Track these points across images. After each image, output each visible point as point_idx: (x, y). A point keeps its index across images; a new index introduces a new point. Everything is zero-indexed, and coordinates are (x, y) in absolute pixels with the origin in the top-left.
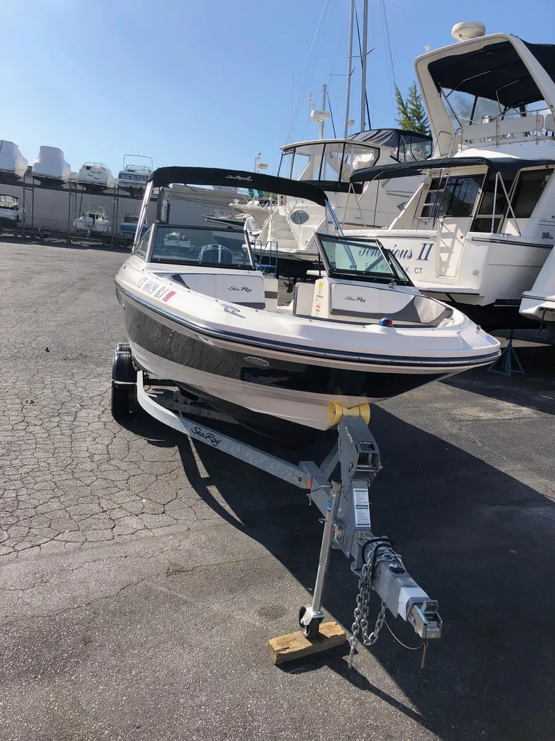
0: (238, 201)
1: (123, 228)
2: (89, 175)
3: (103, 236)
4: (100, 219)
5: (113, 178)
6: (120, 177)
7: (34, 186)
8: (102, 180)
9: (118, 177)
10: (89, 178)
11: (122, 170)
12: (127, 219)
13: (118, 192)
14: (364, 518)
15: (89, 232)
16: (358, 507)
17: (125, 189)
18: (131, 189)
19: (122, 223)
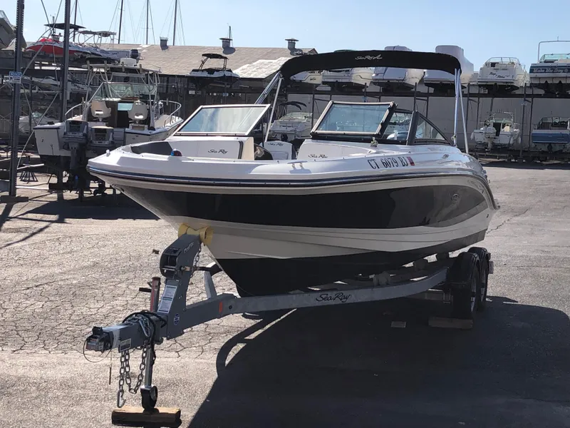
1: (535, 137)
2: (491, 73)
3: (511, 150)
4: (507, 129)
5: (522, 78)
6: (531, 71)
7: (428, 95)
8: (507, 78)
9: (528, 72)
10: (492, 78)
11: (536, 62)
12: (543, 126)
13: (529, 92)
14: (165, 306)
15: (490, 146)
16: (164, 298)
17: (539, 86)
18: (546, 86)
19: (534, 131)
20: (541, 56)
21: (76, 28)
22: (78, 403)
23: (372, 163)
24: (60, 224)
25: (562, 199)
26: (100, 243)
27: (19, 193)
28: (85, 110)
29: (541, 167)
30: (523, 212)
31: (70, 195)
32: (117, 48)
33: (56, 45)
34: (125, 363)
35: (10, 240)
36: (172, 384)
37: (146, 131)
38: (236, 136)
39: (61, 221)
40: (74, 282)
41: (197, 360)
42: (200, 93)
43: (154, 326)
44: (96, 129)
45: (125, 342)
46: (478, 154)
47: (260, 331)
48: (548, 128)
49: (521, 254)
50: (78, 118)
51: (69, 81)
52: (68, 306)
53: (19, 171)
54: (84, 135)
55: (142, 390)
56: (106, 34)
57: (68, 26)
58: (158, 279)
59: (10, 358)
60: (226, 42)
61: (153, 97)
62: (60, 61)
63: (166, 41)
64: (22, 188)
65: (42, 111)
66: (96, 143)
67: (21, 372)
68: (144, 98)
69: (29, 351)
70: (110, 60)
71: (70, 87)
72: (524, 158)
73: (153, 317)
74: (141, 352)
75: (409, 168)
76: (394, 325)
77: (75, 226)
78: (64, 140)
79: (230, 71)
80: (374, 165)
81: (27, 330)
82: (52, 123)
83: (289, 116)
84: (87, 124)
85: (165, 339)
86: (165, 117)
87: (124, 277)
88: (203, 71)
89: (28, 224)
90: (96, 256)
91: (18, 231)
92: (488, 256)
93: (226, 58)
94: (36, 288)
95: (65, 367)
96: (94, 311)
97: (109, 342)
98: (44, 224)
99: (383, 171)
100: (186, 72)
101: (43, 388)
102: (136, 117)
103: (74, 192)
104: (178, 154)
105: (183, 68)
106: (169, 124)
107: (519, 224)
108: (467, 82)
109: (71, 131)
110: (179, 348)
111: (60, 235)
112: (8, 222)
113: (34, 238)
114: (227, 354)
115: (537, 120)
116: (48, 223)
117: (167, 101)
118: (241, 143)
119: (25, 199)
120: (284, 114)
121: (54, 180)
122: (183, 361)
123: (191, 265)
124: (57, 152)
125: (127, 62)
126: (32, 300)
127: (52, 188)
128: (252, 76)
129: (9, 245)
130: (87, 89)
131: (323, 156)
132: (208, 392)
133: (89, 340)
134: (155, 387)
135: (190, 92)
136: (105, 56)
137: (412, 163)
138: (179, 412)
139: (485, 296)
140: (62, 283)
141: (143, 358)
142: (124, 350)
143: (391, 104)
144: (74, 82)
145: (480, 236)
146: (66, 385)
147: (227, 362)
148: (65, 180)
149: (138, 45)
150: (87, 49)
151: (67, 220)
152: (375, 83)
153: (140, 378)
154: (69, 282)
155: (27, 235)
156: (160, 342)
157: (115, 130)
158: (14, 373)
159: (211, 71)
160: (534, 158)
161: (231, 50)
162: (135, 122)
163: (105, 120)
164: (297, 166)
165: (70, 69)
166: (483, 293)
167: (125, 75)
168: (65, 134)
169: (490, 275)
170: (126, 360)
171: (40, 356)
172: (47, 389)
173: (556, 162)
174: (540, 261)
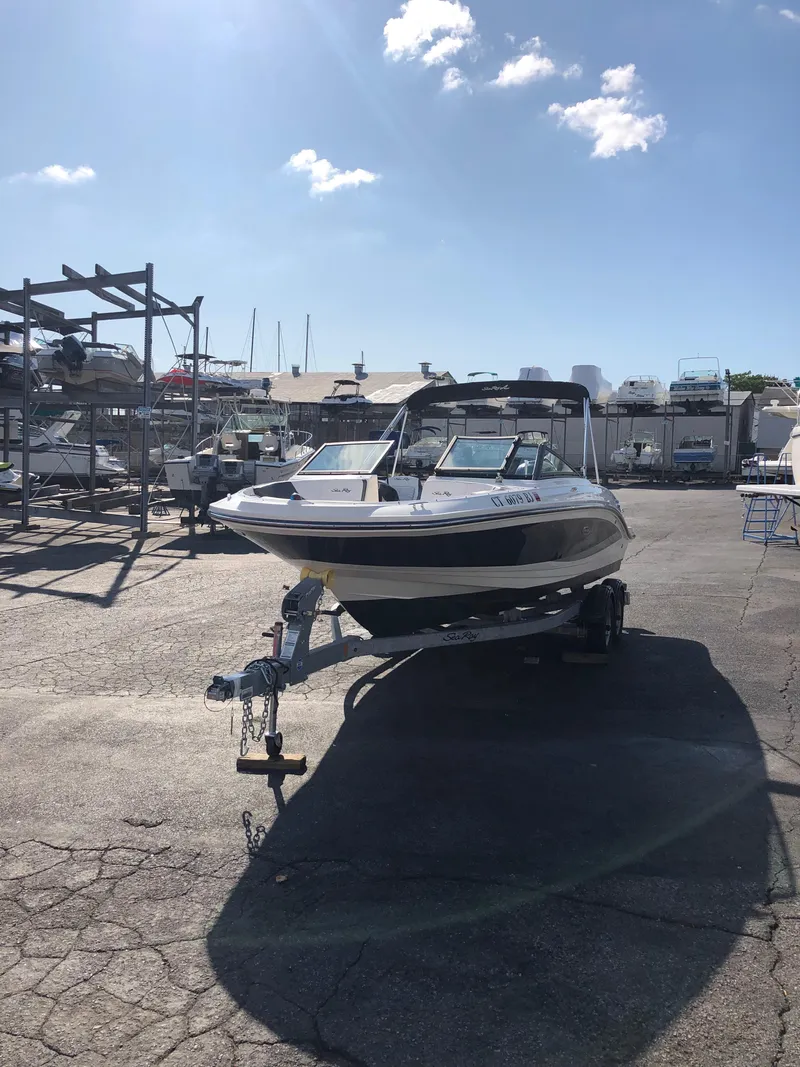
0: (777, 402)
1: (677, 457)
2: (630, 393)
3: (654, 471)
4: (648, 449)
5: (662, 397)
6: (672, 389)
7: (566, 416)
8: (647, 397)
9: (668, 389)
10: (631, 397)
11: (676, 379)
12: (685, 445)
13: (670, 410)
14: (288, 652)
15: (630, 467)
16: (287, 644)
17: (680, 404)
18: (687, 404)
19: (676, 451)
20: (681, 373)
21: (207, 358)
22: (203, 750)
23: (496, 501)
24: (190, 561)
25: (704, 522)
26: (232, 580)
27: (150, 528)
28: (216, 443)
29: (683, 487)
30: (664, 536)
31: (202, 529)
32: (248, 377)
33: (188, 375)
34: (248, 711)
35: (141, 578)
36: (299, 729)
37: (277, 463)
38: (359, 474)
39: (192, 557)
40: (204, 621)
41: (325, 703)
42: (333, 420)
43: (277, 673)
44: (226, 462)
45: (245, 691)
46: (618, 475)
47: (390, 670)
48: (691, 447)
49: (660, 582)
50: (208, 451)
51: (199, 411)
52: (196, 647)
53: (150, 506)
54: (215, 469)
55: (266, 737)
56: (237, 363)
57: (197, 357)
58: (281, 624)
59: (137, 703)
60: (359, 368)
61: (283, 428)
62: (190, 392)
63: (298, 368)
64: (154, 522)
65: (174, 442)
66: (227, 476)
67: (147, 717)
68: (275, 429)
69: (156, 696)
70: (240, 391)
71: (201, 418)
72: (666, 478)
73: (274, 664)
74: (264, 699)
75: (535, 504)
76: (528, 660)
77: (205, 560)
78: (195, 474)
79: (363, 397)
80: (498, 503)
81: (155, 674)
82: (182, 457)
83: (423, 441)
84: (217, 457)
85: (288, 685)
86: (297, 447)
87: (254, 615)
88: (335, 398)
89: (158, 560)
90: (226, 593)
91: (148, 568)
92: (624, 587)
93: (358, 384)
94: (164, 628)
95: (192, 712)
96: (222, 652)
97: (230, 690)
98: (175, 560)
99: (508, 508)
100: (319, 399)
101: (169, 734)
102: (267, 449)
103: (205, 526)
104: (297, 498)
105: (316, 394)
106: (300, 455)
107: (660, 549)
108: (605, 401)
109: (201, 465)
110: (307, 689)
111: (191, 572)
112: (138, 560)
113: (164, 575)
114: (355, 695)
115: (679, 439)
116: (179, 559)
117: (298, 431)
118: (365, 481)
119: (156, 535)
120: (419, 439)
121: (186, 514)
122: (310, 703)
123: (313, 609)
124: (189, 486)
125: (257, 393)
126: (160, 642)
127: (184, 521)
128: (385, 402)
129: (139, 583)
130: (218, 419)
131: (448, 494)
132: (335, 736)
133: (209, 689)
134: (280, 734)
135: (323, 420)
136: (238, 385)
137: (538, 499)
138: (304, 759)
139: (622, 628)
140: (190, 623)
141: (266, 705)
142: (246, 698)
143: (517, 438)
144: (205, 412)
145: (615, 567)
146: (191, 731)
147: (355, 704)
148: (197, 514)
149: (270, 374)
150: (219, 379)
151: (199, 556)
152: (511, 406)
153: (263, 725)
154: (197, 622)
155: (157, 572)
156: (283, 689)
157: (246, 462)
158: (140, 720)
159: (343, 398)
160: (677, 478)
161: (365, 376)
162: (265, 454)
163: (235, 452)
164: (418, 507)
165: (202, 399)
166: (619, 625)
167: (255, 406)
168: (195, 468)
169: (626, 607)
170: (249, 708)
171: (168, 701)
172: (173, 736)
173: (699, 482)
174: (680, 589)
